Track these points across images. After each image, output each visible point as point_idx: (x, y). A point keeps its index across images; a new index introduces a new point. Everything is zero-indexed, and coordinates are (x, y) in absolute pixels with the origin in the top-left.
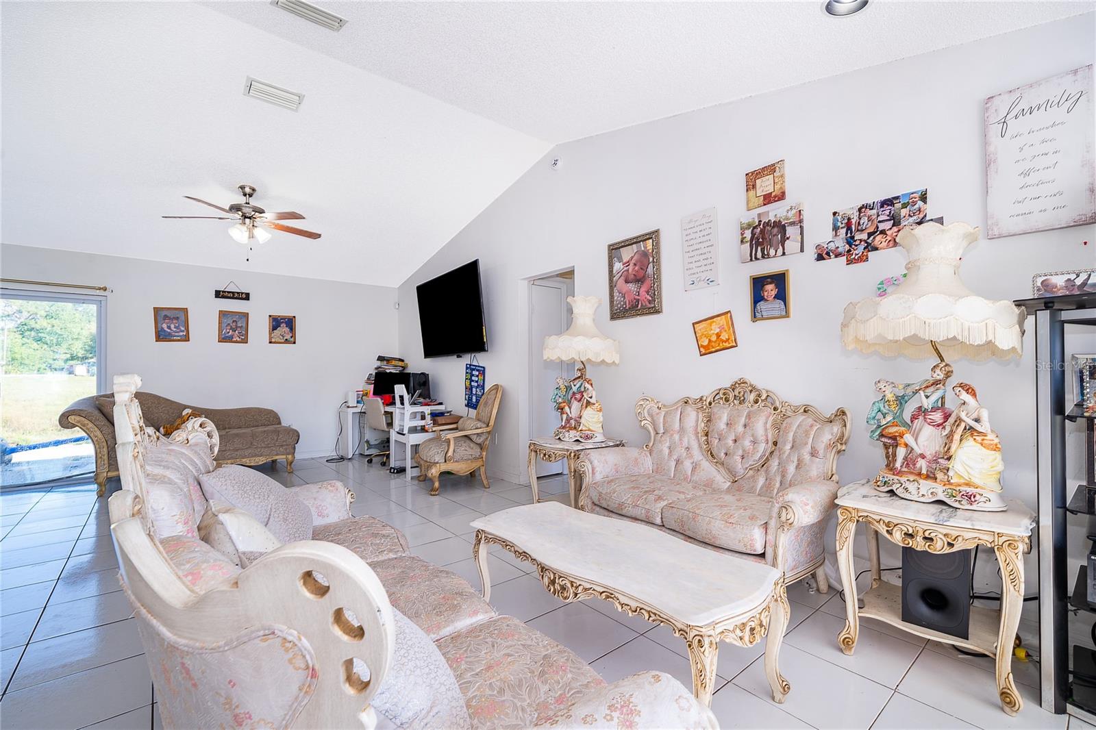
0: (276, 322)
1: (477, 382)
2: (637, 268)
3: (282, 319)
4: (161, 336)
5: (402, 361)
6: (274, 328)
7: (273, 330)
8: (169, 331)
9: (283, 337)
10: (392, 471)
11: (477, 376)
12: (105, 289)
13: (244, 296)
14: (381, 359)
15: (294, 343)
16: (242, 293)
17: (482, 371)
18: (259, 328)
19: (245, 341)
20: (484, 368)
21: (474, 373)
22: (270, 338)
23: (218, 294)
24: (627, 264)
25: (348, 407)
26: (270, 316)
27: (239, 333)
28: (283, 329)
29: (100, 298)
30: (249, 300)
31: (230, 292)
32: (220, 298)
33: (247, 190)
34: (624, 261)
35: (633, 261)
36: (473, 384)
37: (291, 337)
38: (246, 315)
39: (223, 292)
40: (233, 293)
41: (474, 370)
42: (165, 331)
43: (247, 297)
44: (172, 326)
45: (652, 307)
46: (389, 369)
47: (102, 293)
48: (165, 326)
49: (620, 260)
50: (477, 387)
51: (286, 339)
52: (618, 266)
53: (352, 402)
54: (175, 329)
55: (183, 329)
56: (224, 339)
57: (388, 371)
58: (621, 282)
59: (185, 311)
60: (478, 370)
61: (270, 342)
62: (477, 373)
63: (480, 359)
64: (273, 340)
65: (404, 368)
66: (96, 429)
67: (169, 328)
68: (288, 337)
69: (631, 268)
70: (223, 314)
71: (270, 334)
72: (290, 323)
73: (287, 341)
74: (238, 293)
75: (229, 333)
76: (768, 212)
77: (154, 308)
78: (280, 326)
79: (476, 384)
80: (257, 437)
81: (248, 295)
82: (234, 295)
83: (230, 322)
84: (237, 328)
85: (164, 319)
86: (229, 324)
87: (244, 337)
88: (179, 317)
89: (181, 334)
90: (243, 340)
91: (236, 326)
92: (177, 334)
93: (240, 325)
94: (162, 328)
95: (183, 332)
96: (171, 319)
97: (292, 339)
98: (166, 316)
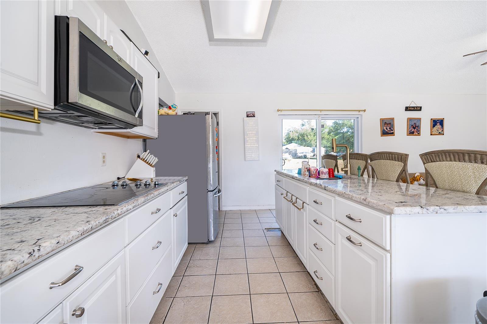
0: (435, 123)
3: (438, 120)
4: (384, 133)
6: (434, 126)
7: (433, 127)
8: (387, 130)
9: (438, 131)
12: (365, 111)
13: (419, 108)
15: (443, 135)
16: (418, 107)
18: (426, 126)
19: (419, 134)
22: (431, 132)
23: (407, 109)
26: (431, 119)
27: (417, 130)
28: (438, 126)
29: (358, 116)
30: (421, 110)
31: (412, 107)
32: (408, 111)
37: (442, 131)
38: (420, 119)
39: (410, 107)
40: (414, 107)
42: (385, 131)
44: (388, 128)
48: (385, 128)
51: (440, 133)
54: (389, 130)
56: (411, 133)
59: (393, 119)
61: (431, 135)
64: (433, 133)
67: (387, 129)
68: (440, 131)
70: (410, 120)
71: (431, 130)
72: (441, 122)
73: (440, 134)
74: (416, 107)
75: (412, 130)
77: (380, 119)
78: (436, 125)
81: (421, 108)
82: (414, 108)
83: (413, 124)
84: (416, 127)
85: (385, 125)
86: (412, 125)
87: (419, 132)
88: (390, 123)
89: (392, 132)
90: (418, 133)
91: (416, 126)
92: (390, 132)
93: (417, 125)
94: (384, 129)
95: (392, 130)
96: (388, 124)
97: (443, 132)
98: (385, 123)
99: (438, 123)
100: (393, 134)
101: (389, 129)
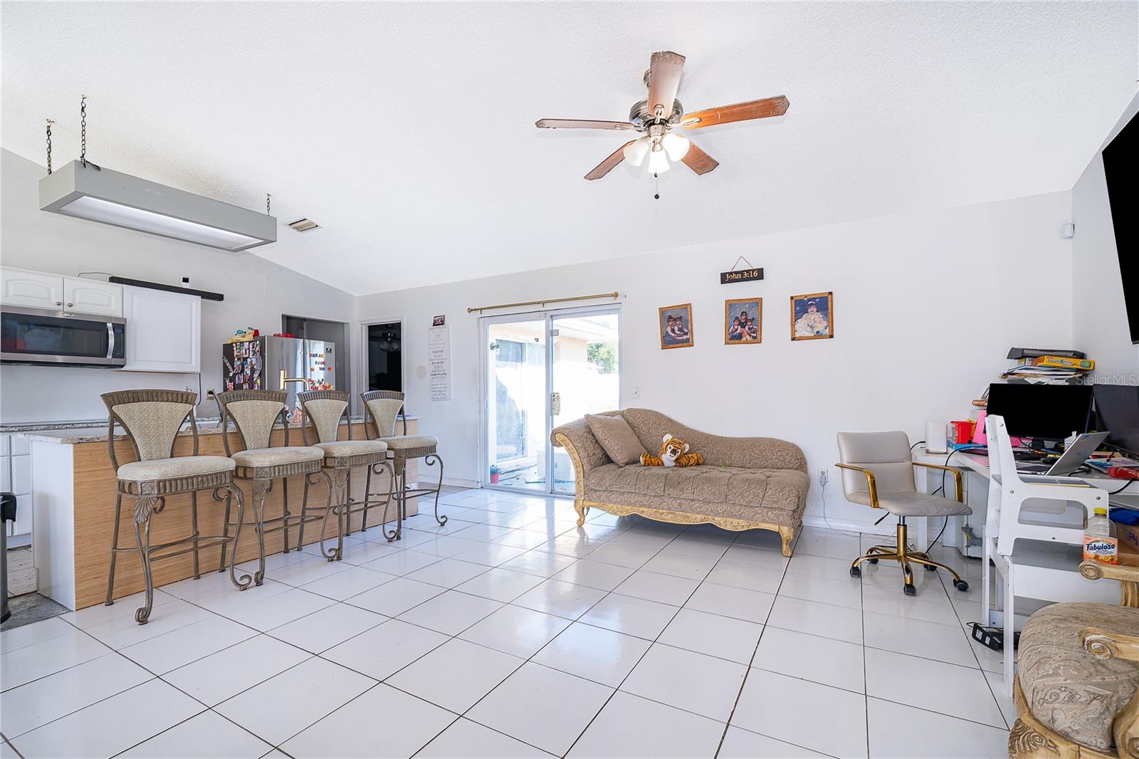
0: (801, 306)
3: (809, 300)
4: (668, 342)
5: (1081, 356)
6: (799, 316)
7: (796, 320)
8: (673, 335)
9: (812, 327)
12: (616, 295)
13: (756, 274)
14: (1018, 354)
15: (831, 336)
16: (753, 270)
18: (776, 318)
19: (756, 339)
22: (793, 331)
23: (726, 278)
25: (928, 452)
26: (792, 298)
27: (749, 329)
28: (813, 315)
29: (618, 307)
30: (762, 278)
31: (736, 273)
32: (727, 283)
37: (827, 328)
38: (757, 303)
39: (731, 273)
40: (742, 272)
42: (669, 335)
43: (759, 274)
44: (676, 328)
46: (1035, 375)
47: (611, 300)
51: (818, 332)
53: (939, 444)
54: (679, 333)
55: (686, 331)
56: (734, 338)
57: (1032, 381)
59: (686, 307)
61: (793, 339)
64: (797, 335)
65: (1084, 373)
67: (673, 331)
68: (821, 328)
70: (730, 305)
71: (793, 325)
72: (823, 304)
73: (819, 336)
74: (748, 271)
75: (737, 330)
77: (660, 309)
78: (807, 312)
80: (734, 487)
81: (761, 271)
82: (743, 275)
83: (739, 315)
84: (746, 322)
85: (668, 321)
86: (737, 318)
87: (755, 335)
88: (681, 317)
89: (685, 337)
90: (754, 338)
91: (746, 319)
92: (680, 338)
93: (750, 317)
94: (667, 332)
95: (686, 334)
96: (675, 320)
97: (829, 331)
98: (670, 317)
99: (811, 307)
100: (689, 342)
101: (679, 330)
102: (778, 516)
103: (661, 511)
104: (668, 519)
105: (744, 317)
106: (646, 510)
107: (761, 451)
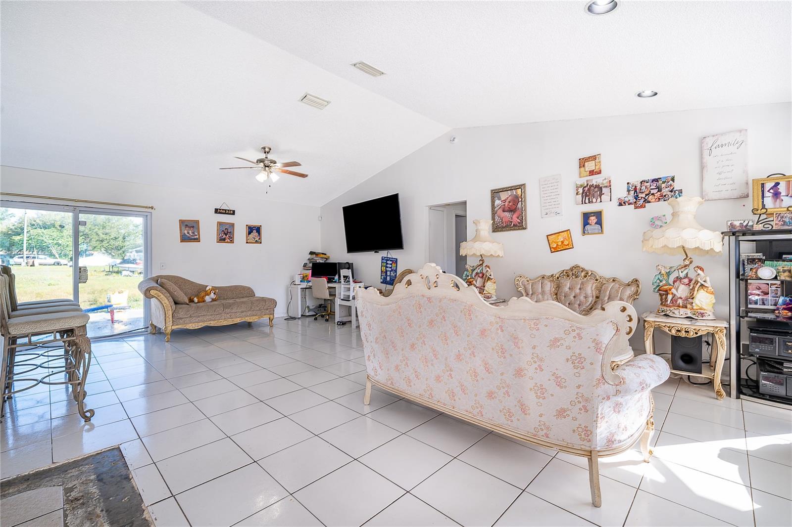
0: (251, 229)
1: (391, 268)
2: (511, 204)
3: (254, 227)
4: (184, 239)
5: (325, 254)
6: (249, 233)
7: (249, 235)
8: (188, 235)
9: (255, 239)
10: (339, 323)
11: (391, 264)
12: (152, 208)
13: (232, 212)
14: (311, 253)
15: (261, 243)
16: (231, 210)
17: (395, 261)
18: (240, 233)
19: (232, 241)
20: (397, 259)
21: (388, 262)
22: (247, 240)
23: (217, 211)
24: (505, 201)
25: (295, 285)
26: (247, 225)
27: (229, 236)
28: (255, 233)
29: (146, 214)
30: (234, 214)
31: (223, 210)
32: (218, 213)
33: (267, 150)
34: (502, 200)
35: (508, 200)
36: (388, 269)
37: (259, 239)
38: (233, 225)
39: (220, 209)
40: (225, 210)
41: (388, 260)
42: (186, 235)
43: (233, 213)
44: (190, 232)
45: (520, 226)
46: (318, 260)
47: (150, 210)
48: (186, 232)
49: (499, 199)
50: (391, 271)
52: (497, 202)
53: (298, 282)
54: (192, 234)
55: (196, 234)
56: (221, 240)
57: (318, 261)
58: (500, 212)
59: (197, 222)
60: (391, 261)
61: (247, 243)
62: (391, 262)
63: (393, 254)
64: (249, 241)
65: (327, 259)
66: (165, 298)
67: (188, 233)
68: (257, 239)
69: (506, 204)
70: (220, 224)
71: (247, 237)
72: (258, 230)
73: (256, 242)
74: (228, 210)
75: (223, 236)
76: (592, 180)
77: (180, 220)
78: (252, 232)
79: (390, 269)
81: (234, 211)
82: (226, 211)
84: (228, 233)
85: (185, 228)
86: (223, 231)
87: (231, 239)
88: (194, 226)
89: (196, 237)
90: (231, 241)
92: (193, 237)
93: (229, 231)
94: (184, 233)
95: (196, 235)
96: (190, 227)
97: (260, 241)
98: (187, 225)
99: (254, 230)
100: (198, 240)
102: (270, 311)
103: (220, 321)
104: (225, 323)
105: (226, 231)
106: (212, 322)
107: (240, 291)
